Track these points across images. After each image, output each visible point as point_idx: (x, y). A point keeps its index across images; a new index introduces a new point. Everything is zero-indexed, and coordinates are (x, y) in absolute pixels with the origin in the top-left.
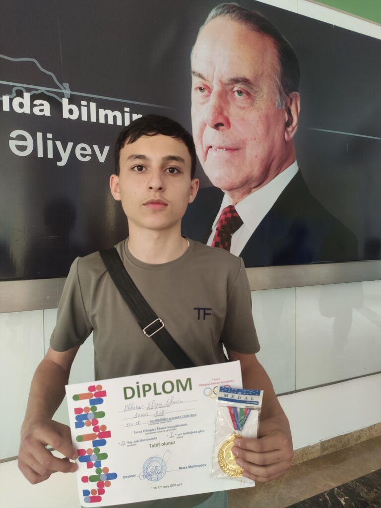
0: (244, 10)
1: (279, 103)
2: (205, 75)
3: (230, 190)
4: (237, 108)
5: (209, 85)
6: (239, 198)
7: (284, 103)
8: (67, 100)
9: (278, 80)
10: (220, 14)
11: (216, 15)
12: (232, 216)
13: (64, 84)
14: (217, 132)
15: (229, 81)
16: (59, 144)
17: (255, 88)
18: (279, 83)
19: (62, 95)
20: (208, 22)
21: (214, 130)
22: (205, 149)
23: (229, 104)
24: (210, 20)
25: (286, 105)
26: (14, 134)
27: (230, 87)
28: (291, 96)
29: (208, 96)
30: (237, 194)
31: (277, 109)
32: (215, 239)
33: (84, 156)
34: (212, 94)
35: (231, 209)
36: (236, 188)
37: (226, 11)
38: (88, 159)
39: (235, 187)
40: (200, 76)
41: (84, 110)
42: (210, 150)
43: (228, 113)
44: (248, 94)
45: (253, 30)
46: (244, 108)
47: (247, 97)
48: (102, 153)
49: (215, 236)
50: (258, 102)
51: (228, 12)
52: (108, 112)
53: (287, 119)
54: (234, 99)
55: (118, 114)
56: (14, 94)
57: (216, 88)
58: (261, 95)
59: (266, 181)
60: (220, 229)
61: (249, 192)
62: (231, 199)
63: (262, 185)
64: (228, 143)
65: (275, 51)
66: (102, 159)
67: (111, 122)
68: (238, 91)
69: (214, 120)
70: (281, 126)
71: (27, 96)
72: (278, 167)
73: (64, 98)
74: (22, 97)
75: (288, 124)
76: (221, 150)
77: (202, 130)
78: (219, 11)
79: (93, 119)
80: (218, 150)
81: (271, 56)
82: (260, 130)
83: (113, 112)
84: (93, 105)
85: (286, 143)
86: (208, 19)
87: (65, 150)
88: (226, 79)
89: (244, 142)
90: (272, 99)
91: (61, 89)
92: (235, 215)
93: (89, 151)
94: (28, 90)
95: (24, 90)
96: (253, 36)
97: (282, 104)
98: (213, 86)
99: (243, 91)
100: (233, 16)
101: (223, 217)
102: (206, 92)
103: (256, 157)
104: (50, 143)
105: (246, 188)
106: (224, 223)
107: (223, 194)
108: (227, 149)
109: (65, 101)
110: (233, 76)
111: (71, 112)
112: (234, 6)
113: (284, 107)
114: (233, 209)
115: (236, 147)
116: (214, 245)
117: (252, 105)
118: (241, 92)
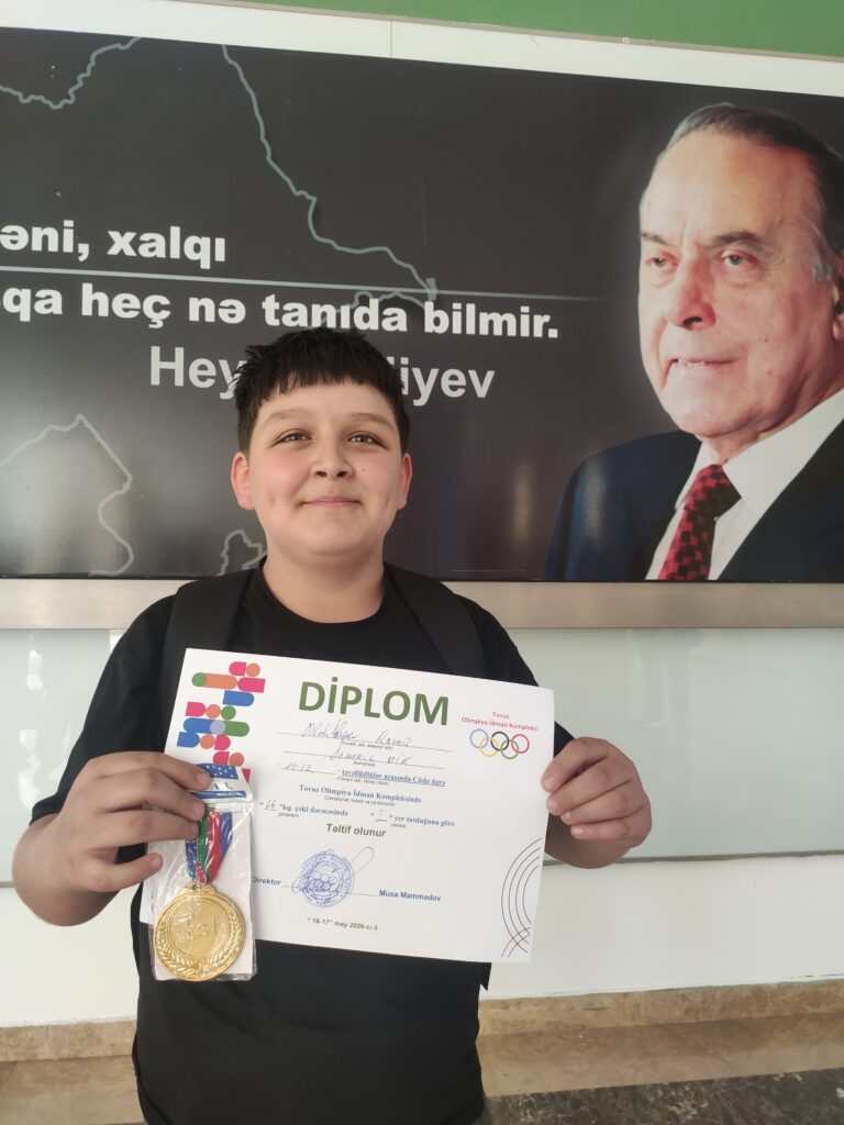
2: (665, 235)
3: (715, 435)
4: (730, 288)
5: (673, 253)
6: (732, 451)
7: (830, 269)
8: (432, 303)
10: (697, 126)
11: (689, 130)
12: (718, 484)
13: (428, 280)
14: (690, 332)
15: (714, 241)
16: (417, 372)
17: (766, 248)
18: (818, 232)
19: (424, 298)
20: (672, 145)
21: (682, 331)
22: (664, 366)
23: (713, 281)
24: (677, 141)
25: (835, 272)
27: (717, 250)
29: (672, 271)
30: (727, 443)
31: (814, 282)
32: (681, 526)
33: (454, 388)
34: (679, 268)
35: (716, 472)
36: (726, 433)
37: (708, 120)
38: (460, 392)
39: (725, 431)
40: (657, 239)
41: (457, 316)
42: (674, 365)
43: (712, 298)
44: (753, 260)
45: (764, 144)
46: (744, 286)
47: (750, 265)
48: (481, 381)
49: (682, 521)
50: (773, 272)
51: (713, 121)
52: (494, 316)
53: (837, 298)
54: (723, 271)
55: (510, 318)
56: (357, 301)
57: (687, 255)
58: (780, 259)
59: (791, 419)
60: (692, 507)
61: (755, 438)
62: (716, 454)
63: (784, 424)
64: (710, 351)
66: (482, 391)
68: (731, 257)
69: (682, 312)
70: (824, 313)
71: (374, 303)
72: (817, 393)
73: (427, 300)
74: (367, 305)
75: (840, 307)
76: (696, 365)
77: (659, 332)
78: (693, 124)
79: (471, 330)
80: (690, 364)
82: (778, 323)
83: (502, 314)
84: (471, 308)
85: (835, 344)
86: (673, 139)
87: (426, 382)
88: (708, 235)
89: (744, 348)
91: (423, 288)
92: (722, 481)
93: (462, 381)
94: (376, 295)
95: (369, 294)
96: (764, 155)
97: (825, 272)
98: (681, 254)
99: (742, 255)
101: (699, 486)
102: (667, 266)
104: (405, 372)
105: (748, 432)
106: (701, 496)
107: (698, 444)
108: (709, 363)
109: (429, 306)
110: (724, 231)
111: (437, 322)
114: (718, 471)
115: (725, 357)
116: (679, 537)
117: (760, 279)
118: (738, 258)
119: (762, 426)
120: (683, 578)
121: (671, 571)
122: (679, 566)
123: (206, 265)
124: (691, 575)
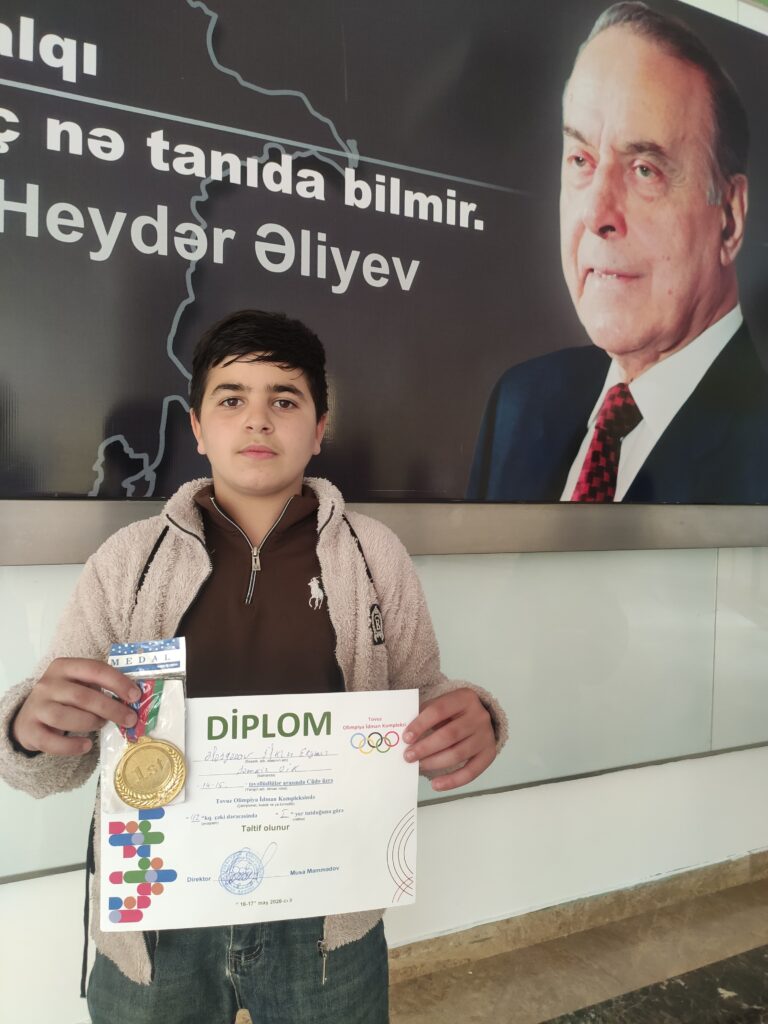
0: (657, 16)
1: (711, 192)
2: (585, 133)
3: (623, 353)
4: (640, 198)
5: (592, 154)
6: (636, 370)
7: (720, 194)
8: (353, 171)
9: (710, 151)
10: (616, 21)
11: (609, 24)
12: (624, 403)
13: (348, 141)
14: (604, 241)
15: (628, 148)
16: (336, 252)
17: (670, 163)
18: (712, 155)
19: (344, 163)
20: (594, 36)
21: (598, 239)
22: (581, 274)
23: (625, 190)
24: (598, 32)
25: (724, 198)
26: (264, 230)
27: (629, 158)
28: (733, 181)
29: (590, 173)
30: (634, 361)
31: (708, 204)
32: (592, 445)
33: (376, 276)
34: (597, 170)
35: (623, 390)
36: (633, 351)
37: (625, 18)
38: (383, 282)
39: (632, 348)
40: (578, 136)
41: (380, 190)
42: (590, 274)
43: (624, 208)
44: (659, 173)
45: (670, 55)
46: (650, 199)
47: (657, 179)
48: (406, 271)
49: (593, 440)
50: (675, 189)
51: (629, 19)
52: (420, 196)
53: (725, 224)
54: (635, 181)
55: (436, 200)
56: (266, 156)
57: (604, 159)
58: (682, 176)
59: (686, 340)
60: (602, 427)
61: (655, 358)
62: (623, 372)
63: (679, 347)
64: (622, 265)
65: (708, 95)
66: (406, 283)
67: (423, 215)
68: (642, 167)
69: (599, 219)
70: (715, 236)
71: (287, 159)
72: (707, 316)
73: (348, 167)
74: (280, 163)
75: (727, 233)
76: (609, 277)
77: (578, 237)
78: (614, 16)
79: (395, 209)
80: (604, 276)
81: (700, 105)
82: (678, 241)
83: (427, 196)
84: (395, 183)
85: (722, 270)
86: (596, 29)
87: (345, 265)
88: (622, 143)
89: (649, 264)
90: (699, 186)
91: (343, 150)
92: (628, 401)
93: (385, 269)
94: (290, 150)
95: (282, 149)
96: (671, 66)
97: (717, 196)
98: (598, 156)
99: (650, 167)
100: (637, 26)
101: (608, 405)
102: (587, 167)
103: (670, 292)
104: (322, 250)
105: (650, 351)
106: (610, 415)
107: (610, 360)
108: (620, 276)
109: (349, 174)
110: (634, 139)
111: (358, 194)
112: (640, 9)
113: (719, 202)
114: (625, 390)
115: (634, 272)
116: (590, 456)
117: (666, 193)
118: (647, 169)
119: (662, 347)
120: (593, 500)
121: (582, 492)
122: (590, 487)
123: (70, 76)
124: (600, 496)
